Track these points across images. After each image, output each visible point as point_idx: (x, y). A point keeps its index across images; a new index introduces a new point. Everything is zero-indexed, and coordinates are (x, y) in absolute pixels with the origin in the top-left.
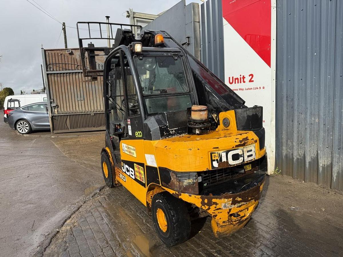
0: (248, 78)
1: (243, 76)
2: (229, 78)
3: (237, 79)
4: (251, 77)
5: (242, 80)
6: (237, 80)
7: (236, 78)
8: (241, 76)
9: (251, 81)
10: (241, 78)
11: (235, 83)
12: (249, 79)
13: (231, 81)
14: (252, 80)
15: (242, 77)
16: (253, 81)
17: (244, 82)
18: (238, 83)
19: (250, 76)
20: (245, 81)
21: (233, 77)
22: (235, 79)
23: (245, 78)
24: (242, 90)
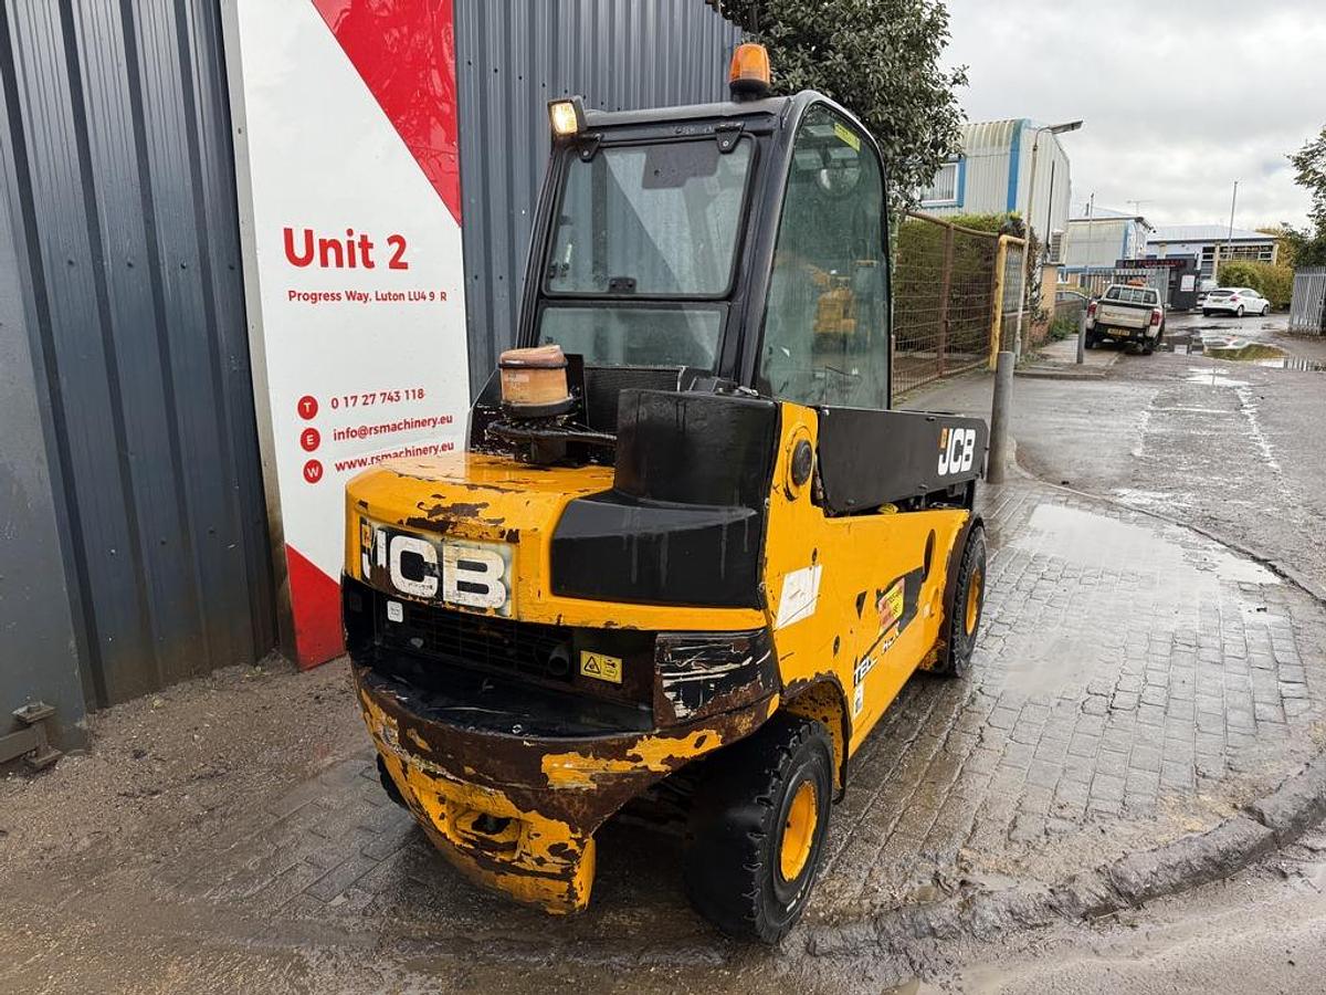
0: (382, 253)
1: (364, 238)
2: (288, 233)
3: (335, 244)
4: (396, 246)
5: (358, 252)
6: (331, 253)
7: (328, 239)
8: (350, 232)
9: (396, 264)
10: (351, 244)
11: (324, 263)
12: (391, 257)
13: (300, 252)
14: (402, 259)
15: (356, 239)
16: (404, 266)
17: (369, 264)
18: (339, 263)
19: (391, 240)
20: (371, 260)
21: (309, 234)
22: (324, 245)
23: (371, 246)
24: (363, 297)
